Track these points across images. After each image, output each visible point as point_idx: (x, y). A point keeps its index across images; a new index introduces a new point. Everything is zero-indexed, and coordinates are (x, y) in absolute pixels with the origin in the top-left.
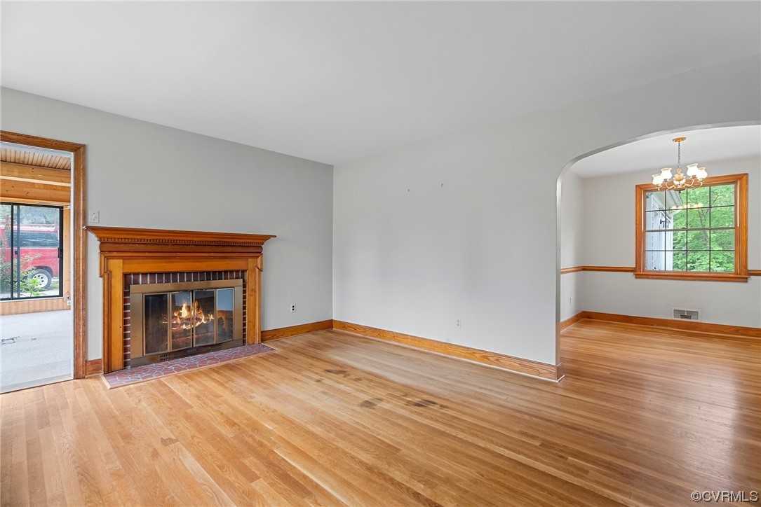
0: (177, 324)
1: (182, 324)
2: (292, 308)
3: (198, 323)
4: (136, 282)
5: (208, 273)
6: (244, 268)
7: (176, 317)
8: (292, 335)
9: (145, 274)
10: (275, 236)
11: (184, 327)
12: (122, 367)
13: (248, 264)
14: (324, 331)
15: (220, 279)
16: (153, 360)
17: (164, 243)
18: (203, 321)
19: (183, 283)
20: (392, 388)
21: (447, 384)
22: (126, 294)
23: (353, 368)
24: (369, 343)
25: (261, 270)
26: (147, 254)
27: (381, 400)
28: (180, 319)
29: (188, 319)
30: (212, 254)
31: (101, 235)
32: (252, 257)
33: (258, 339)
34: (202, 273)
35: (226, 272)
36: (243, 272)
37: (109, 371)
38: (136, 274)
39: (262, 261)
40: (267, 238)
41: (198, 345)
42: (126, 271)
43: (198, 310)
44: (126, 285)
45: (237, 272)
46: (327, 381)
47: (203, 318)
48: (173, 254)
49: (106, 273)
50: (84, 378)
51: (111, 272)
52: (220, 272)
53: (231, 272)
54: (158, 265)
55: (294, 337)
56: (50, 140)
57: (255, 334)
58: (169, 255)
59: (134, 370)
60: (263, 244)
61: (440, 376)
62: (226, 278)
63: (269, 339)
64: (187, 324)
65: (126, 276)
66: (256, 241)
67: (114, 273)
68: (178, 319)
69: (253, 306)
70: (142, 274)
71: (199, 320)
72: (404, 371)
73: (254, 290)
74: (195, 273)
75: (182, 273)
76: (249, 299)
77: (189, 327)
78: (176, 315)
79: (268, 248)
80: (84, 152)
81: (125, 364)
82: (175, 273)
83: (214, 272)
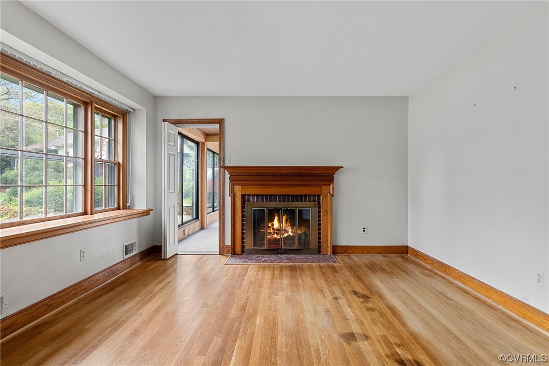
0: (270, 233)
1: (274, 234)
2: (362, 230)
3: (286, 235)
4: (249, 201)
5: (293, 196)
6: (319, 193)
7: (270, 227)
8: (362, 253)
9: (253, 195)
10: (343, 167)
11: (275, 236)
12: (240, 253)
13: (322, 190)
14: (397, 255)
15: (301, 201)
16: (257, 252)
17: (264, 175)
18: (290, 233)
19: (276, 203)
20: (396, 331)
21: (476, 355)
22: (243, 207)
23: (381, 297)
24: (430, 276)
25: (332, 196)
26: (253, 182)
27: (367, 338)
28: (273, 229)
29: (278, 230)
30: (294, 182)
31: (231, 171)
32: (326, 185)
33: (330, 251)
34: (288, 196)
35: (305, 196)
36: (319, 196)
37: (234, 254)
38: (249, 195)
39: (333, 188)
40: (338, 168)
41: (285, 248)
42: (243, 193)
43: (286, 223)
44: (243, 202)
45: (314, 196)
46: (342, 302)
47: (290, 230)
48: (269, 183)
49: (233, 194)
50: (223, 255)
51: (235, 193)
52: (301, 196)
53: (310, 196)
54: (260, 189)
55: (363, 256)
56: (210, 119)
57: (328, 247)
58: (265, 183)
59: (247, 256)
60: (334, 174)
61: (477, 342)
62: (305, 201)
63: (341, 253)
64: (277, 234)
65: (243, 196)
66: (327, 172)
67: (236, 194)
68: (271, 229)
69: (327, 224)
70: (252, 195)
71: (287, 231)
72: (434, 318)
73: (327, 211)
74: (284, 196)
75: (275, 196)
76: (323, 218)
77: (278, 237)
78: (270, 225)
79: (339, 177)
80: (224, 123)
81: (243, 252)
82: (271, 196)
83: (297, 196)
